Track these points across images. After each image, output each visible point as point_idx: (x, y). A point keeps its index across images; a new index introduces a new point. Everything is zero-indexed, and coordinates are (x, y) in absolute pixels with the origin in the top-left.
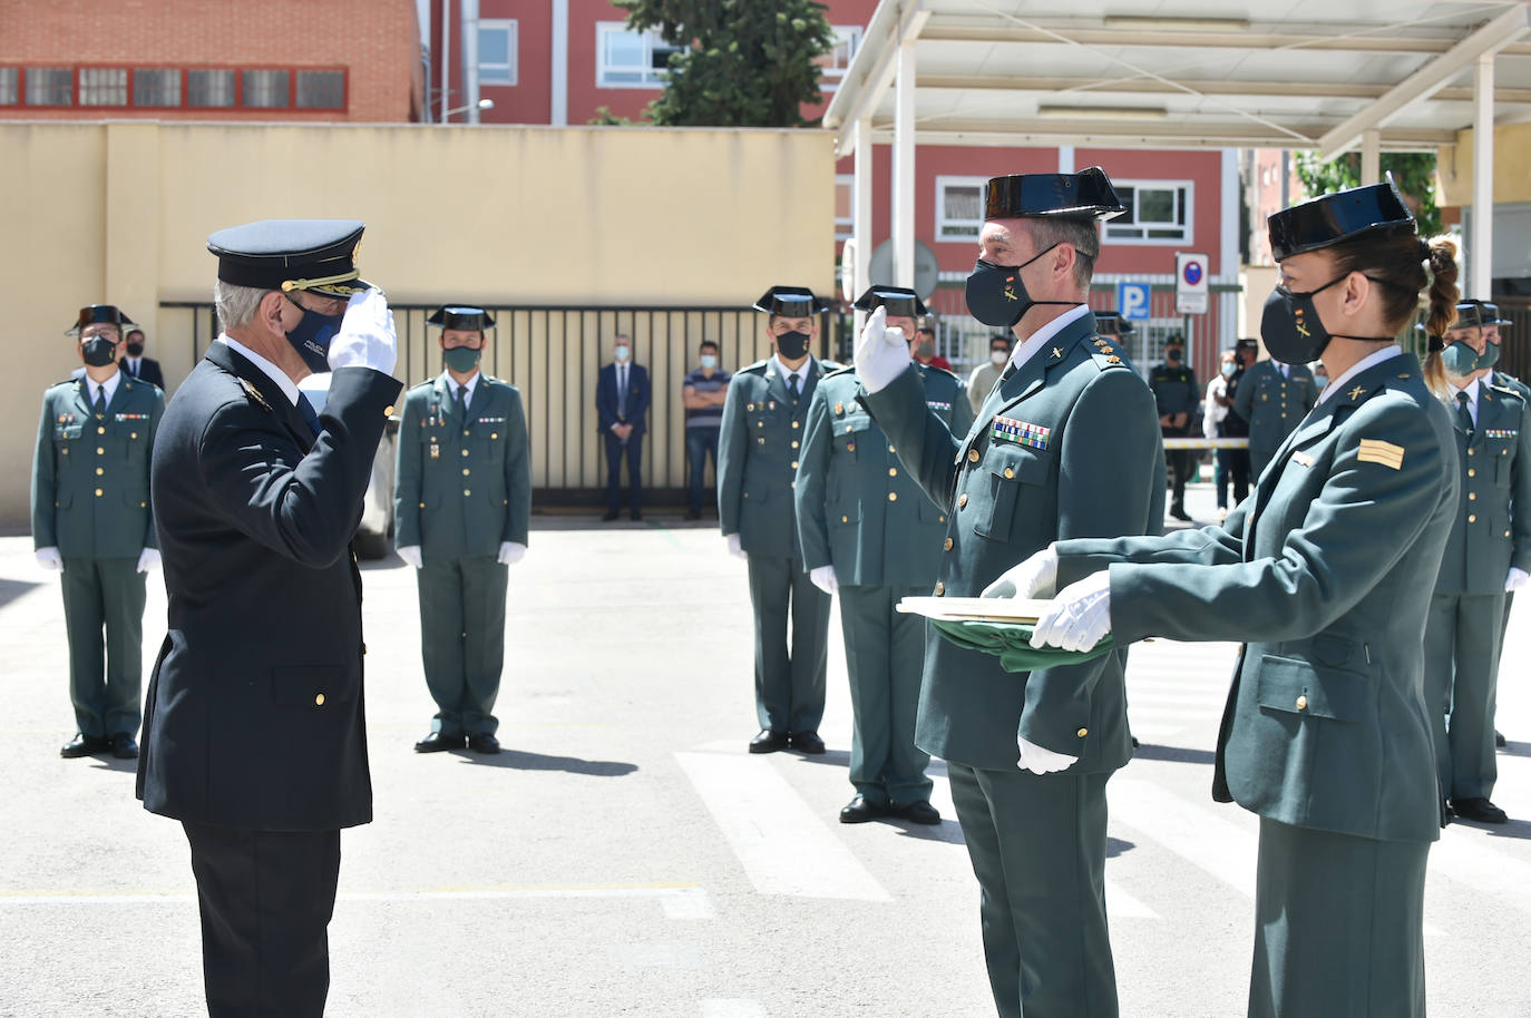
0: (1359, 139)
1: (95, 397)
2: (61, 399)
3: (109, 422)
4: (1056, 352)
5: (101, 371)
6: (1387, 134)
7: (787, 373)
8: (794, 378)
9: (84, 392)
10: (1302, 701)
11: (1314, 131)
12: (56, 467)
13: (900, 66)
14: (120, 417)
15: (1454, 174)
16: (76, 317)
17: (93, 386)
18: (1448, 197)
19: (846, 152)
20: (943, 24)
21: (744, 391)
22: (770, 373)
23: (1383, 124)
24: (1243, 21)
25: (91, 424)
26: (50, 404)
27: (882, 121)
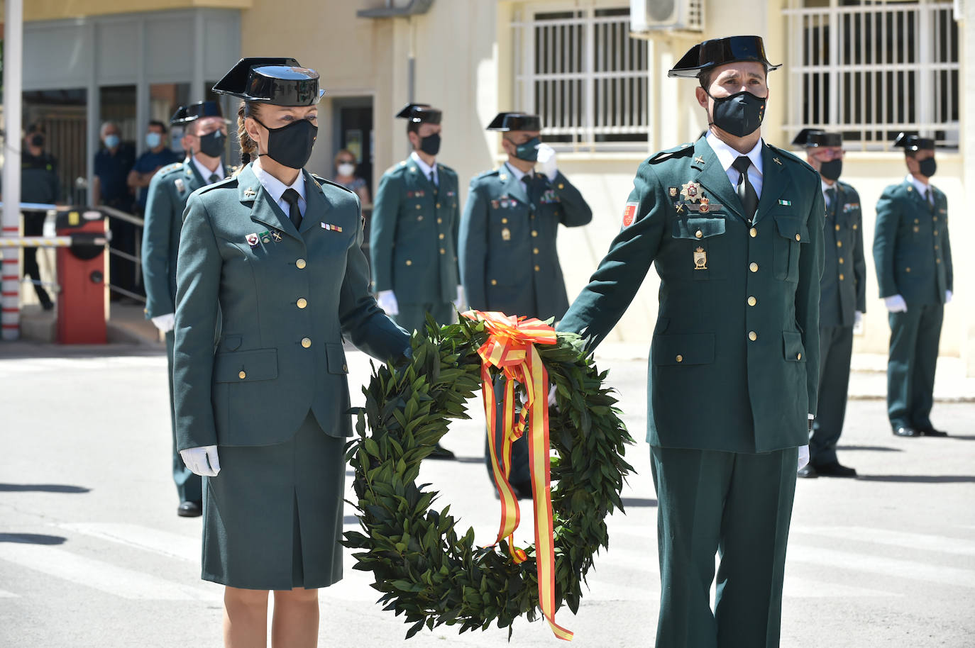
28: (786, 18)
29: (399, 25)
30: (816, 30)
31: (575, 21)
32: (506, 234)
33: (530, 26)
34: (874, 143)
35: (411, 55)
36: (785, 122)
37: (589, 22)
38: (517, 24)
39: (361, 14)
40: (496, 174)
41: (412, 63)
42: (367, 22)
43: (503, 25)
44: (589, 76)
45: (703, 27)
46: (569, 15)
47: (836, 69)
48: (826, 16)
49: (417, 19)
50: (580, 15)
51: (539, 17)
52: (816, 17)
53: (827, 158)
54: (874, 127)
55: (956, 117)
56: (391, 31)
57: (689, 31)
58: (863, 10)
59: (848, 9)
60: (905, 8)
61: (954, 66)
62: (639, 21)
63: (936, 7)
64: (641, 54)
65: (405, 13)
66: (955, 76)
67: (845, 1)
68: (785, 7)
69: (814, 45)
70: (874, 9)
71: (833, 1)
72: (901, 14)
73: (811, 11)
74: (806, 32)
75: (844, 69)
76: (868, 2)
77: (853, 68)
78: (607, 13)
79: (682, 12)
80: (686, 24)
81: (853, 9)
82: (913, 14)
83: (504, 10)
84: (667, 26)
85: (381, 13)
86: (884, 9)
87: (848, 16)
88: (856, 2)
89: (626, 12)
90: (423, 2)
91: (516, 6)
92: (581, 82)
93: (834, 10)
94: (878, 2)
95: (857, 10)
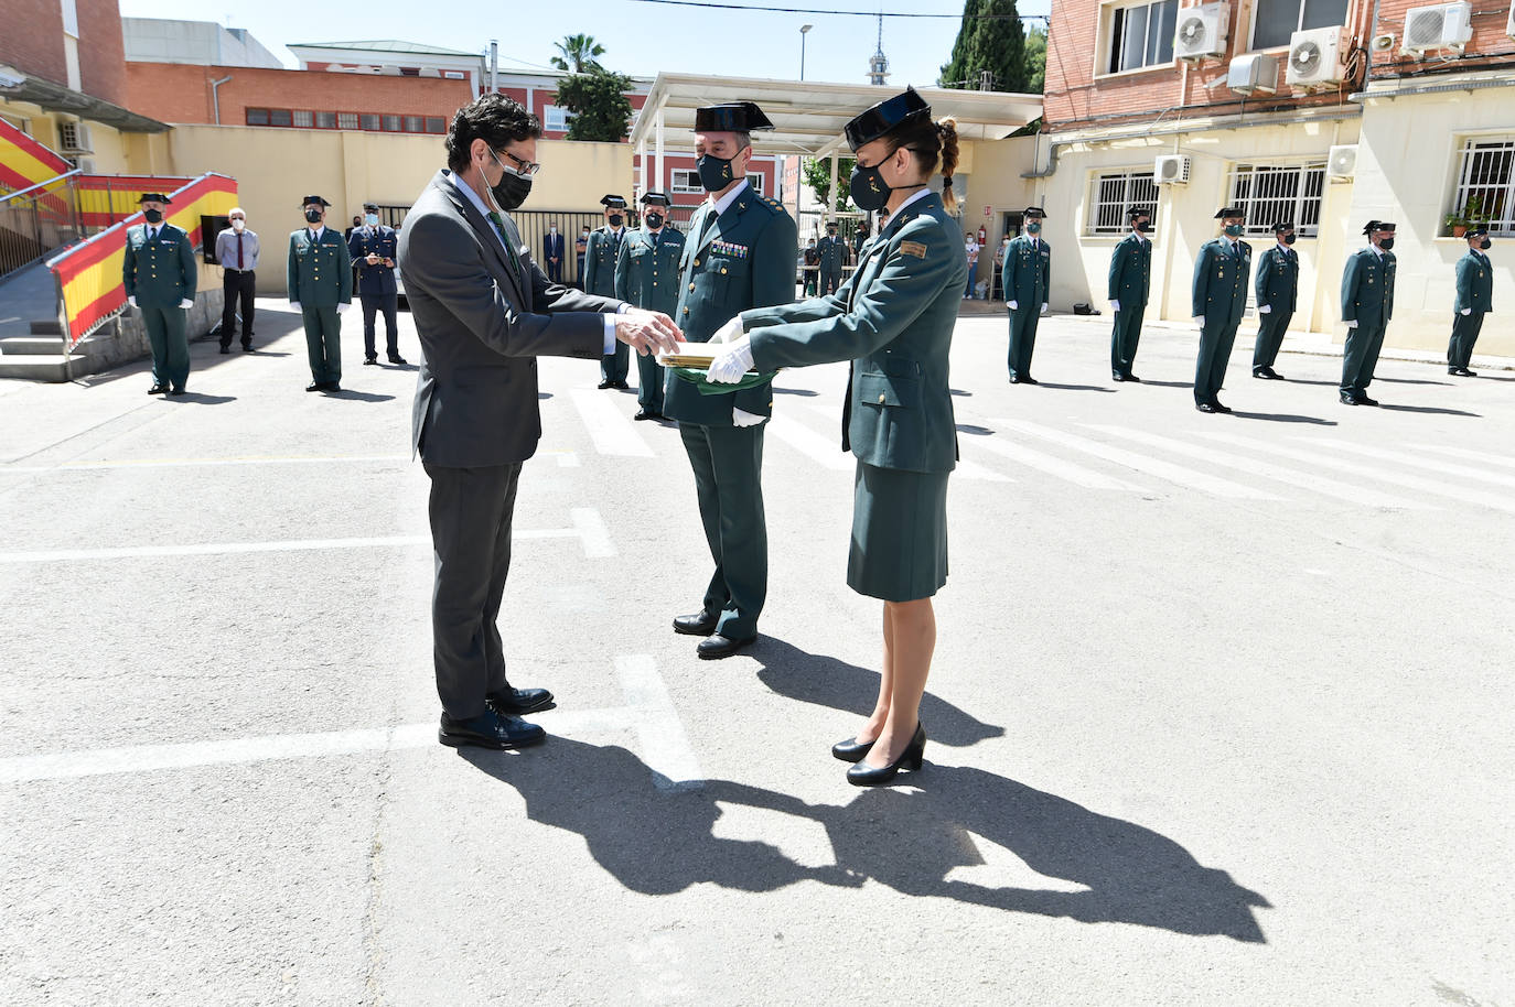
0: (831, 152)
1: (313, 237)
2: (297, 237)
3: (319, 247)
4: (741, 205)
5: (315, 225)
7: (613, 232)
8: (615, 234)
9: (308, 234)
10: (882, 397)
11: (814, 149)
12: (297, 267)
13: (658, 117)
14: (325, 246)
16: (303, 201)
17: (312, 232)
19: (637, 153)
20: (676, 101)
21: (595, 239)
22: (606, 232)
23: (840, 146)
24: (790, 103)
25: (311, 249)
26: (293, 239)
27: (651, 141)
28: (1230, 176)
29: (1038, 180)
30: (1245, 182)
31: (1122, 179)
32: (1221, 274)
33: (1099, 181)
35: (1044, 193)
37: (1128, 179)
38: (1093, 180)
39: (1022, 176)
40: (1217, 242)
41: (1044, 197)
42: (1025, 179)
43: (1087, 180)
44: (1125, 203)
45: (1188, 181)
46: (1120, 176)
47: (1250, 200)
48: (1250, 175)
49: (1047, 178)
50: (1125, 176)
51: (1103, 177)
52: (1245, 175)
53: (1386, 237)
55: (1316, 222)
56: (1035, 183)
57: (1181, 183)
58: (1271, 172)
59: (1262, 172)
60: (1294, 171)
61: (1318, 198)
62: (1158, 179)
63: (1312, 170)
64: (1154, 192)
65: (1042, 176)
66: (1318, 202)
67: (1261, 169)
68: (1230, 172)
69: (1242, 189)
70: (1277, 172)
71: (1254, 169)
72: (1291, 174)
73: (1242, 173)
74: (1239, 182)
75: (1257, 200)
76: (1274, 169)
77: (1262, 199)
78: (1137, 175)
79: (1180, 174)
80: (1182, 180)
81: (1265, 172)
82: (1297, 174)
83: (1088, 174)
84: (1172, 182)
85: (1031, 176)
86: (1282, 172)
87: (1262, 175)
88: (1268, 169)
89: (1152, 174)
90: (1051, 171)
91: (1094, 172)
92: (1122, 206)
93: (1254, 173)
94: (1280, 169)
95: (1268, 172)
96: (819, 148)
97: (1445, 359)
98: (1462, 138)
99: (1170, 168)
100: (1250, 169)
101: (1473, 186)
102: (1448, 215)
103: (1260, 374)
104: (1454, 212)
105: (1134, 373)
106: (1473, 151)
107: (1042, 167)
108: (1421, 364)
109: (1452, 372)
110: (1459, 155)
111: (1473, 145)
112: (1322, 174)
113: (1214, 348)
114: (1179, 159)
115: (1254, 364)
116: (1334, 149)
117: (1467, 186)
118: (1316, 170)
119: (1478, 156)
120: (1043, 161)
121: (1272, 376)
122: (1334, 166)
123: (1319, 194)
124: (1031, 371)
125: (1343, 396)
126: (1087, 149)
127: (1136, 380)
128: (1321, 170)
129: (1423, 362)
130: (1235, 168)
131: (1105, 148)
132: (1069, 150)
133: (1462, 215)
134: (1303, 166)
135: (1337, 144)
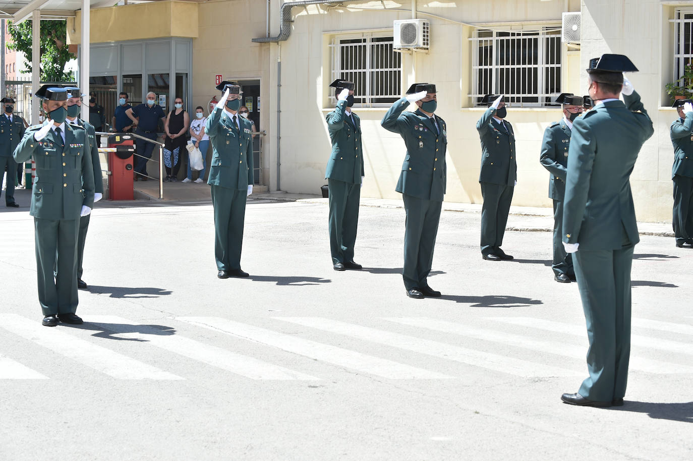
0: (31, 14)
6: (44, 12)
15: (74, 30)
18: (71, 40)
23: (42, 7)
28: (470, 42)
29: (273, 46)
30: (486, 48)
31: (362, 44)
33: (338, 47)
34: (515, 104)
35: (279, 61)
36: (470, 93)
37: (368, 44)
38: (332, 46)
39: (254, 40)
41: (279, 64)
42: (258, 44)
43: (326, 46)
44: (368, 70)
45: (429, 47)
46: (359, 41)
47: (495, 67)
48: (491, 41)
49: (282, 43)
50: (365, 41)
51: (342, 42)
52: (486, 41)
54: (516, 95)
56: (269, 49)
57: (422, 48)
58: (510, 38)
59: (502, 38)
60: (533, 37)
61: (558, 66)
62: (397, 43)
63: (549, 36)
64: (396, 60)
65: (276, 40)
66: (559, 69)
67: (501, 34)
68: (470, 37)
69: (485, 55)
70: (516, 38)
71: (494, 34)
72: (530, 40)
73: (483, 39)
74: (481, 49)
75: (500, 67)
76: (513, 34)
77: (505, 67)
78: (379, 40)
79: (420, 40)
80: (421, 45)
81: (505, 38)
82: (536, 40)
83: (326, 38)
84: (412, 46)
85: (264, 40)
86: (521, 37)
87: (502, 41)
88: (507, 34)
89: (391, 39)
90: (285, 35)
91: (332, 37)
92: (364, 73)
93: (495, 38)
94: (519, 34)
95: (507, 38)
96: (20, 9)
97: (670, 229)
98: (672, 8)
99: (408, 33)
100: (490, 34)
101: (687, 56)
102: (668, 85)
103: (489, 256)
104: (674, 80)
105: (357, 260)
106: (683, 21)
107: (275, 30)
108: (658, 238)
109: (680, 244)
110: (671, 24)
111: (682, 16)
112: (559, 39)
113: (420, 230)
114: (417, 23)
115: (482, 245)
116: (565, 15)
117: (682, 56)
118: (553, 36)
119: (687, 25)
120: (276, 24)
121: (502, 256)
122: (567, 33)
123: (559, 62)
124: (242, 263)
125: (557, 274)
126: (322, 11)
127: (358, 268)
128: (558, 36)
129: (659, 235)
130: (475, 33)
131: (341, 11)
132: (304, 13)
133: (682, 84)
134: (540, 32)
135: (569, 11)
